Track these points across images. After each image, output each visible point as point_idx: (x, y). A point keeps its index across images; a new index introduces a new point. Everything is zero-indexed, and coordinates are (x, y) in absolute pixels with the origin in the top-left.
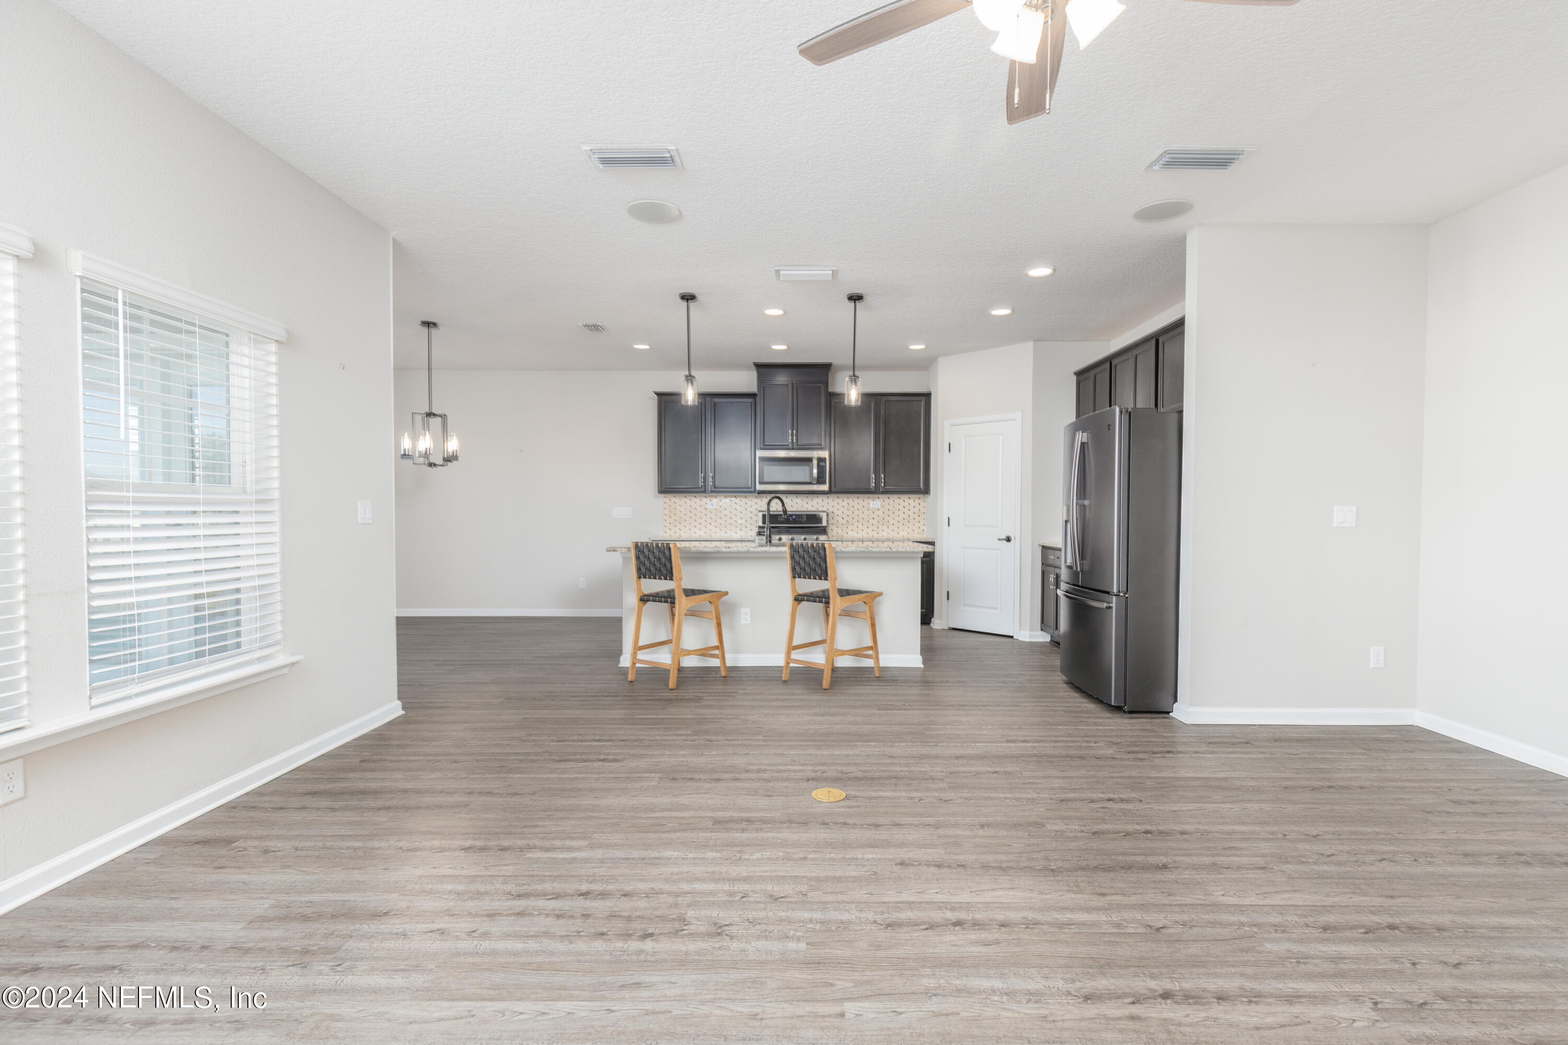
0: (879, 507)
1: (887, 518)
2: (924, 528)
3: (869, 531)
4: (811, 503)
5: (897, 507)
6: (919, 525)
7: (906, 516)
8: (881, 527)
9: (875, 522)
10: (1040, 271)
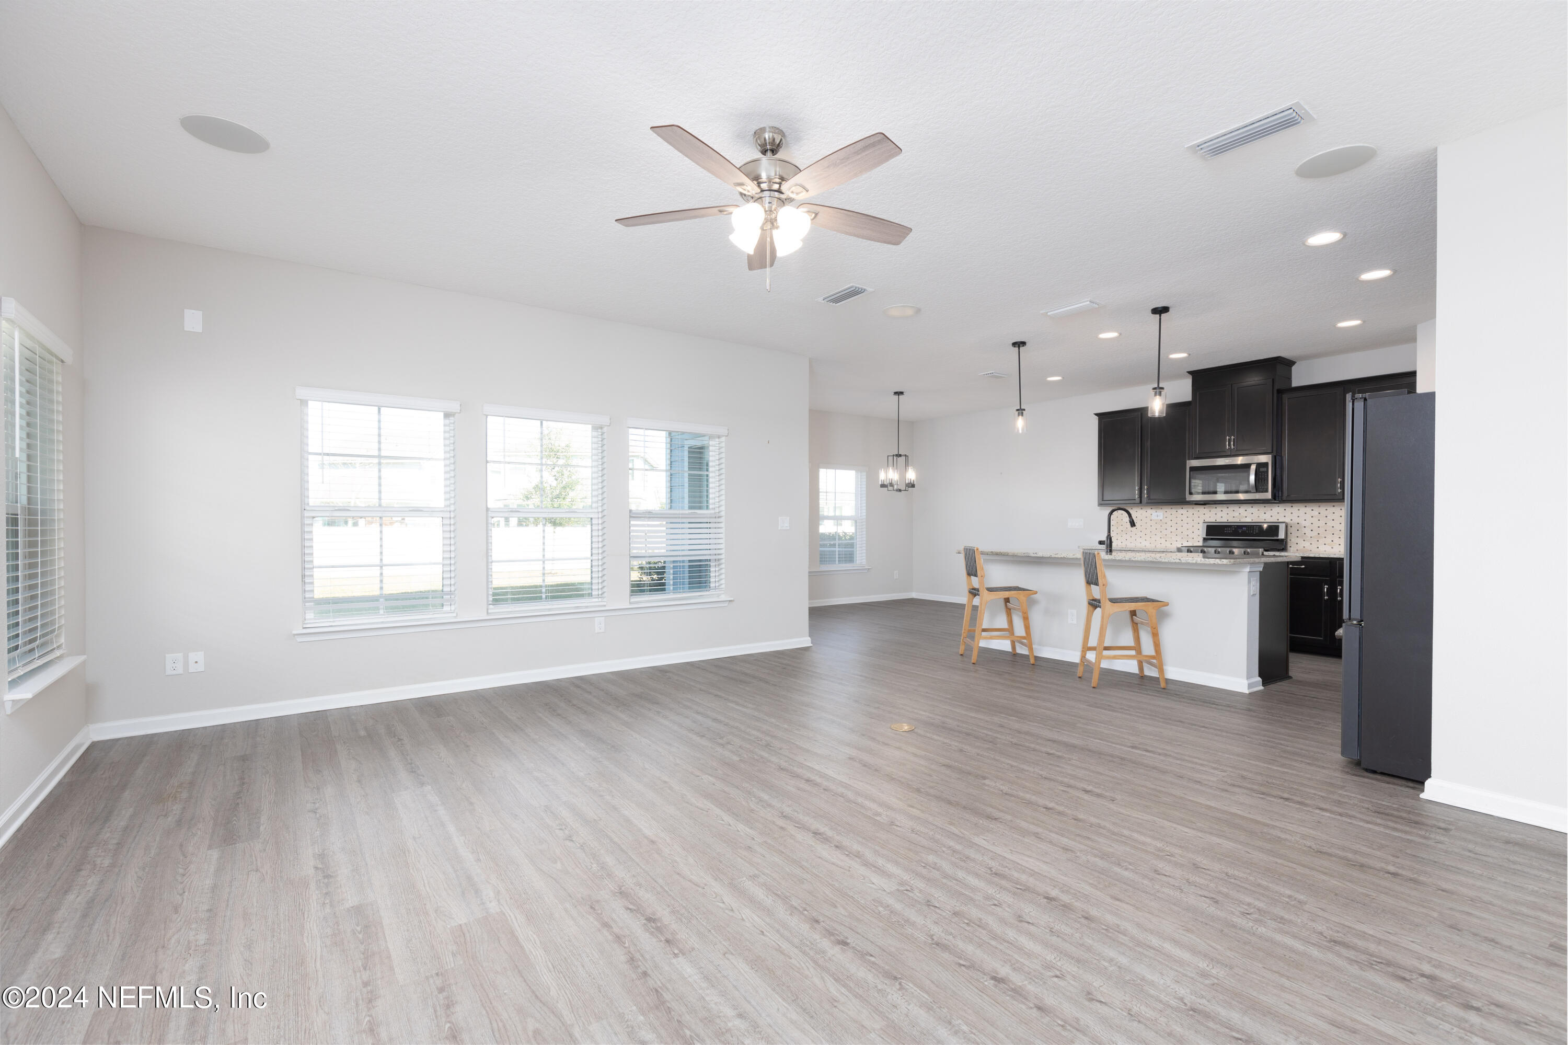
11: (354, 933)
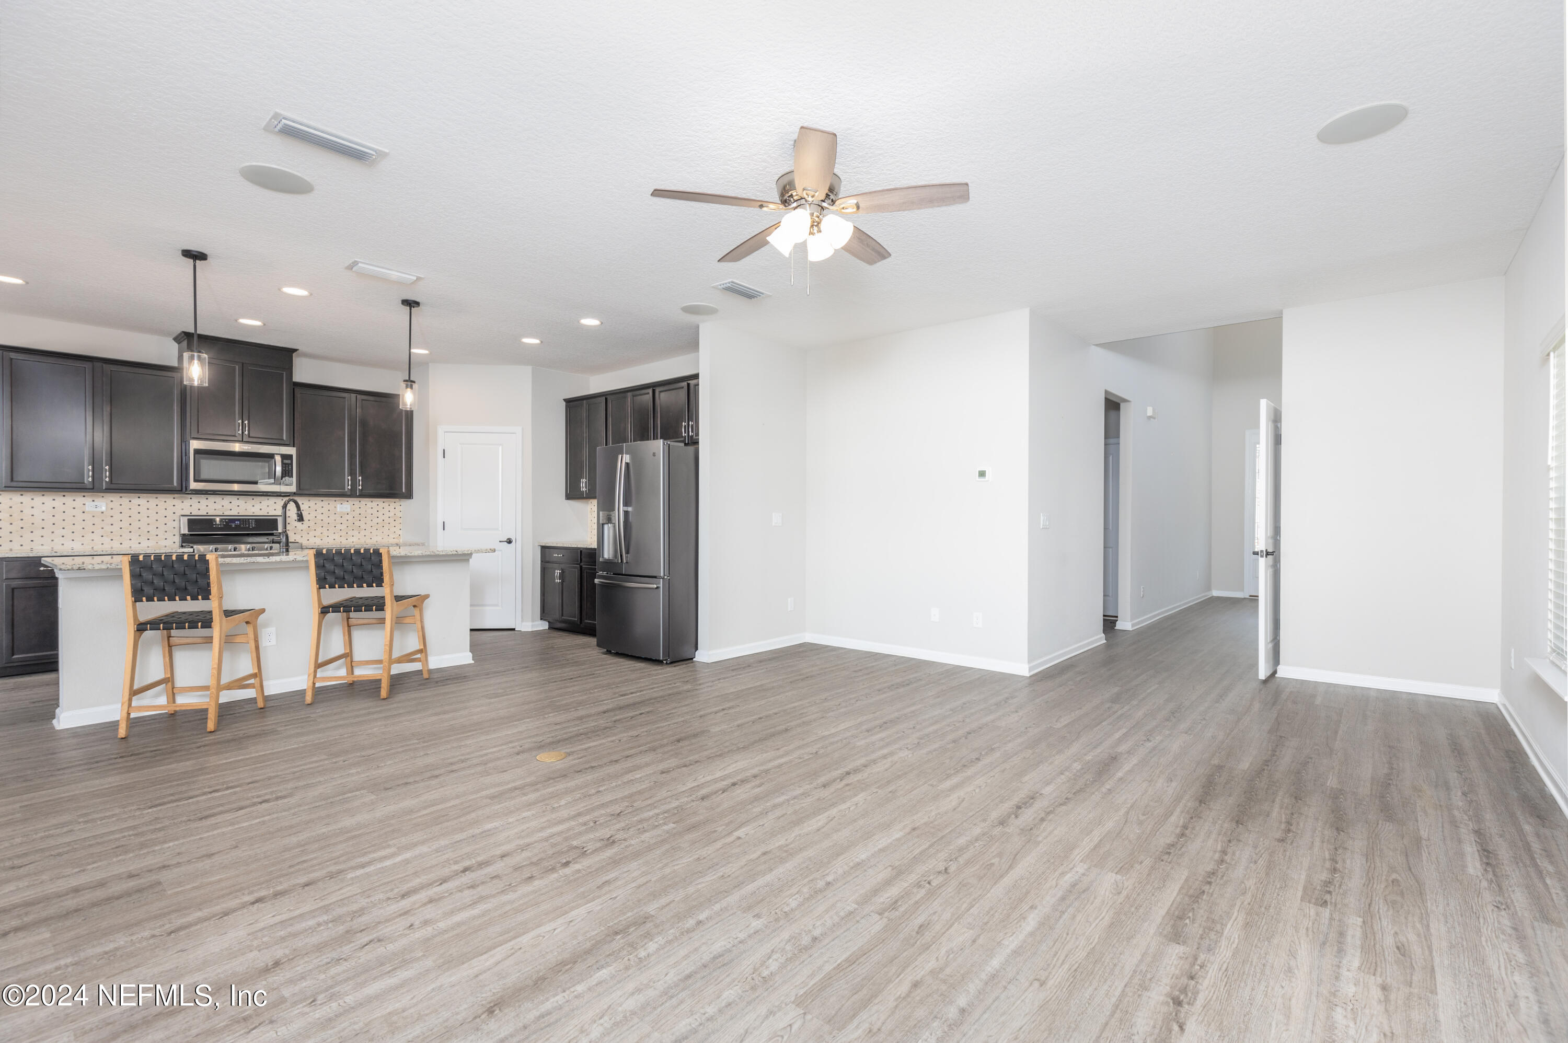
0: (349, 510)
1: (357, 523)
2: (400, 532)
3: (337, 536)
4: (258, 507)
5: (370, 511)
6: (395, 529)
7: (380, 520)
8: (351, 533)
9: (343, 527)
10: (590, 322)
11: (1194, 920)
